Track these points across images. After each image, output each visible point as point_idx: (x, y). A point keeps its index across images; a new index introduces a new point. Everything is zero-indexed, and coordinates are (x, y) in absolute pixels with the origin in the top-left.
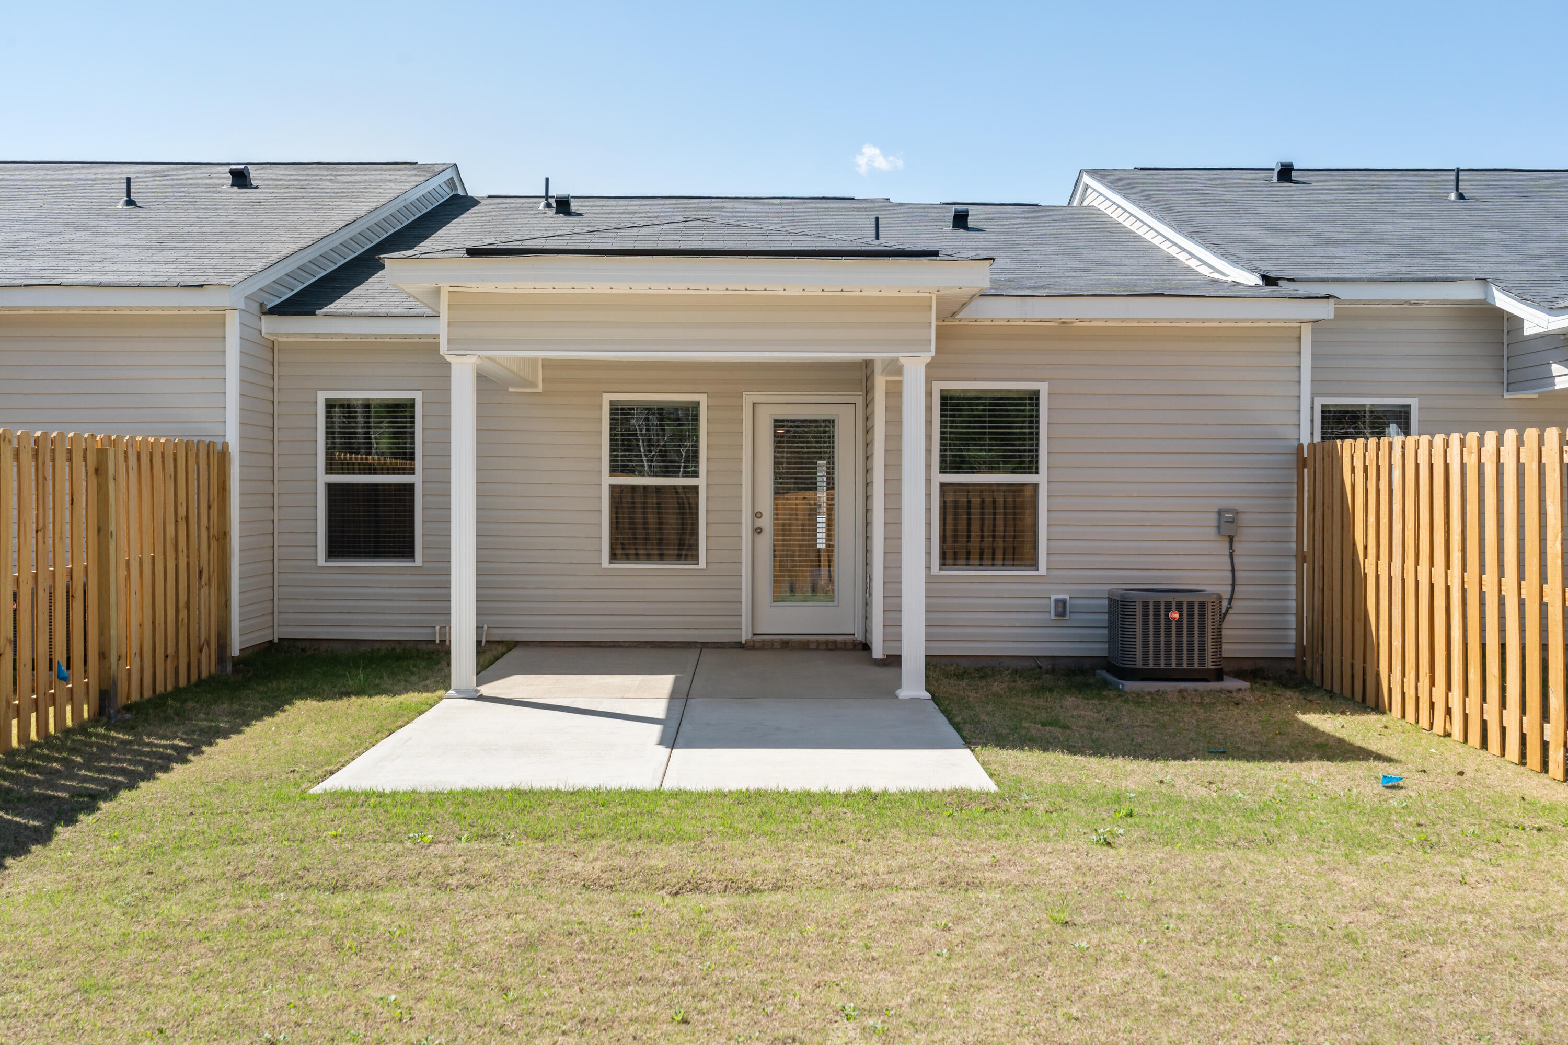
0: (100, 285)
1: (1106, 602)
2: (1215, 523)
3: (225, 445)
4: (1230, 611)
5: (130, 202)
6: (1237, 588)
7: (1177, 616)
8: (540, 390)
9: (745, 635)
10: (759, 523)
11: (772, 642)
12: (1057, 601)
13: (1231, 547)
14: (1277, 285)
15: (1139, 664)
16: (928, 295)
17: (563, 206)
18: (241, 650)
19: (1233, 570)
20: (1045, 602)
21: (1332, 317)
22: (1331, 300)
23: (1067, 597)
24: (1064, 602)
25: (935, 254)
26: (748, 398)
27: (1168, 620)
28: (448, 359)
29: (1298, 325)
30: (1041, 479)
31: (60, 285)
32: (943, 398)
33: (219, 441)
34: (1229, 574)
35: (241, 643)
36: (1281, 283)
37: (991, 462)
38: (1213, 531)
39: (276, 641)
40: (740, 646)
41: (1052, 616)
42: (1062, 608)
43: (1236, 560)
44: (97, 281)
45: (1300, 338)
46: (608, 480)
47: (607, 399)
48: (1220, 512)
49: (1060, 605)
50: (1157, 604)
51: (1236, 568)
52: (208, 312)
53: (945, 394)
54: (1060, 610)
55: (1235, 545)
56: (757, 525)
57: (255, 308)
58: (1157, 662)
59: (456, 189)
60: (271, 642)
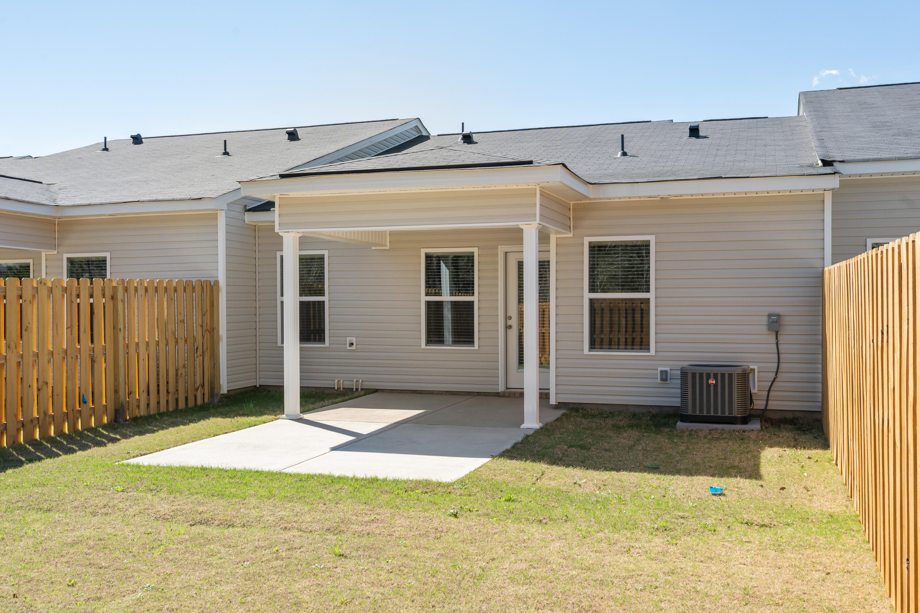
0: (156, 201)
1: (679, 372)
2: (766, 323)
3: (217, 282)
4: (777, 380)
5: (226, 153)
6: (781, 365)
7: (714, 382)
8: (388, 248)
9: (501, 388)
10: (510, 322)
11: (515, 393)
12: (662, 372)
13: (777, 339)
14: (832, 165)
15: (690, 412)
16: (534, 187)
17: (468, 139)
18: (228, 391)
19: (778, 353)
20: (655, 372)
21: (838, 187)
22: (837, 176)
23: (668, 369)
24: (666, 372)
25: (531, 162)
26: (501, 249)
27: (708, 385)
28: (281, 234)
29: (823, 192)
30: (651, 295)
31: (138, 201)
32: (590, 247)
33: (212, 280)
34: (776, 356)
35: (228, 387)
36: (835, 164)
37: (622, 285)
38: (765, 328)
39: (258, 386)
40: (497, 395)
41: (659, 381)
42: (664, 376)
43: (780, 347)
44: (154, 198)
45: (824, 201)
46: (425, 299)
47: (423, 252)
48: (770, 316)
49: (664, 374)
50: (701, 375)
51: (780, 352)
52: (210, 212)
53: (592, 245)
54: (664, 377)
55: (780, 337)
56: (508, 324)
57: (240, 208)
58: (709, 410)
59: (421, 132)
60: (255, 386)
